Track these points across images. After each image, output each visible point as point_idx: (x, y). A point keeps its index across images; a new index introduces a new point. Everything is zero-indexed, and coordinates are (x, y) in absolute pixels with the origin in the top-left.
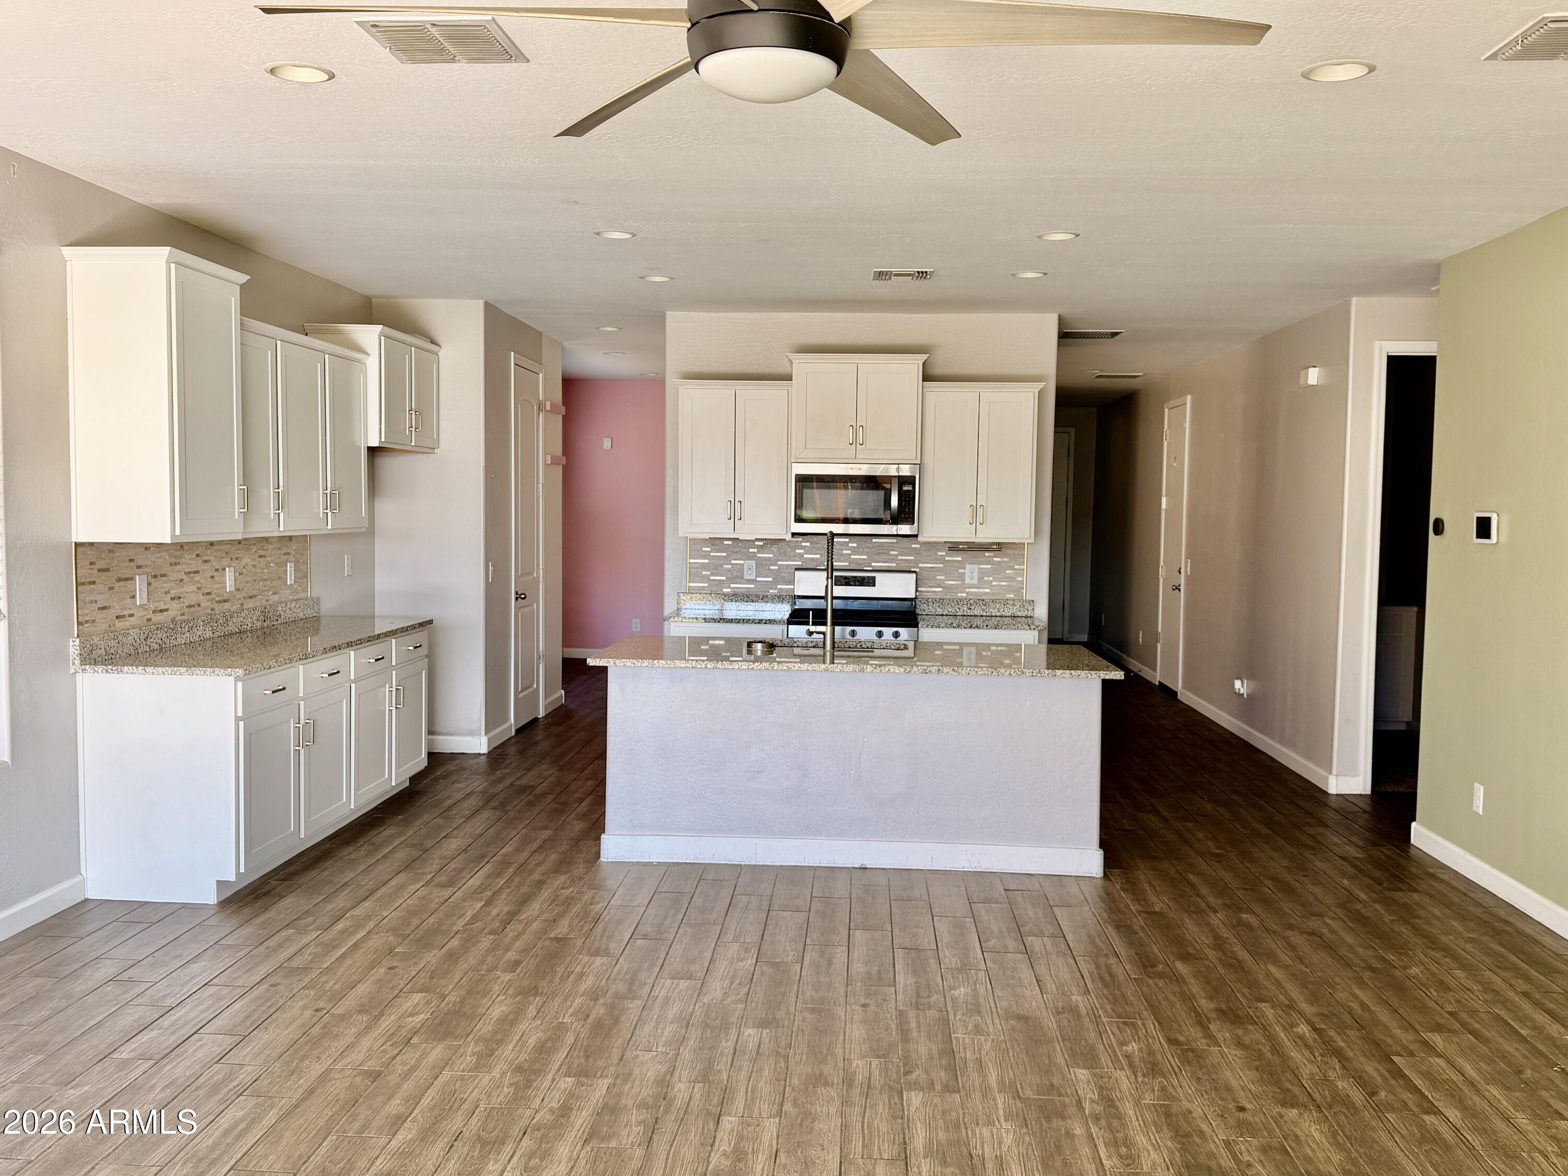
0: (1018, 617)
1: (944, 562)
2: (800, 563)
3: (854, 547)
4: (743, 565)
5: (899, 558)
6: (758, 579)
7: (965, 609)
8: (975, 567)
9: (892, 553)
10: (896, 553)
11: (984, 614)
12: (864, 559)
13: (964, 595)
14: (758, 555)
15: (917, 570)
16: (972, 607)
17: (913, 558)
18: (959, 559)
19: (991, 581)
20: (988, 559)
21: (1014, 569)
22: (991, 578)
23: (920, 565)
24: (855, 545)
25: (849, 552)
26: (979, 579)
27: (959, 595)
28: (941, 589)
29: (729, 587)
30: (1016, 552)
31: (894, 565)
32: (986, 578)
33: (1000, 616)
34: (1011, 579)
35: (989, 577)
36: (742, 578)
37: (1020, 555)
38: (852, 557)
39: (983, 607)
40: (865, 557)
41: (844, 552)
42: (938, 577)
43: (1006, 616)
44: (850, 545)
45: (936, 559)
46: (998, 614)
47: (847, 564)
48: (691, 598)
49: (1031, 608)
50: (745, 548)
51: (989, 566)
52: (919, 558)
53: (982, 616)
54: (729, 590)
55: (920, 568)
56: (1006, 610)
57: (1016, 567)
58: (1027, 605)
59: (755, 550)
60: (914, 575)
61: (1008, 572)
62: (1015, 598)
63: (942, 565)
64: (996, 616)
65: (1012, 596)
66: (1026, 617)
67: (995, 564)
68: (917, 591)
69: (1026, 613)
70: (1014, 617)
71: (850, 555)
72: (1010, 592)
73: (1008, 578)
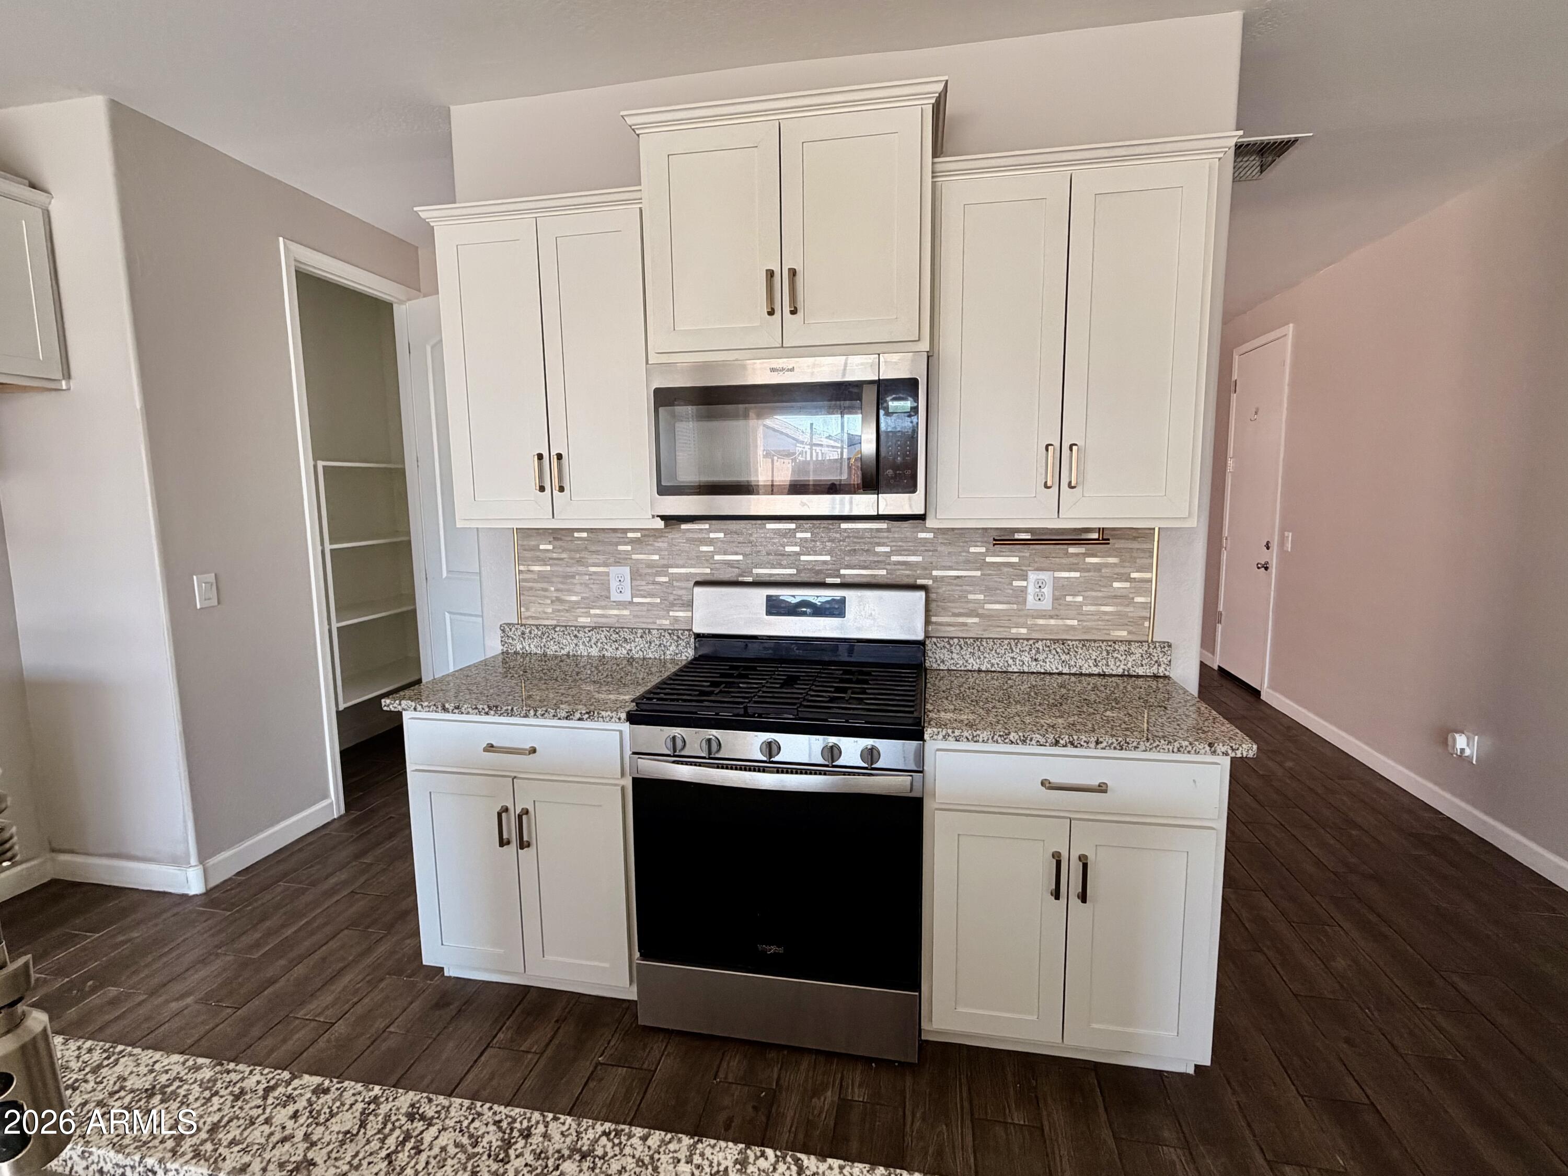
0: (1138, 676)
1: (983, 565)
2: (708, 571)
3: (806, 540)
4: (607, 574)
5: (894, 558)
6: (636, 600)
7: (1026, 659)
8: (1045, 576)
9: (878, 549)
10: (888, 549)
11: (1066, 670)
12: (825, 562)
13: (1024, 631)
14: (634, 557)
15: (929, 582)
16: (1041, 657)
17: (920, 559)
18: (1016, 560)
19: (1080, 605)
20: (1074, 560)
21: (1128, 579)
22: (1080, 599)
23: (935, 573)
24: (808, 535)
25: (797, 549)
26: (1055, 599)
27: (1014, 631)
28: (976, 620)
29: (588, 615)
30: (1135, 545)
31: (884, 572)
32: (1069, 598)
33: (1099, 675)
34: (1123, 598)
35: (1074, 595)
36: (608, 597)
37: (1143, 550)
38: (803, 558)
39: (1063, 657)
40: (828, 558)
41: (788, 549)
42: (971, 597)
43: (1111, 676)
44: (799, 535)
45: (967, 562)
46: (1096, 670)
47: (794, 571)
48: (523, 633)
49: (1164, 660)
50: (610, 543)
51: (1077, 574)
52: (934, 559)
53: (1060, 674)
54: (589, 620)
55: (935, 579)
56: (1111, 662)
57: (1134, 575)
58: (1156, 653)
59: (629, 548)
60: (922, 594)
61: (1116, 585)
62: (1130, 638)
63: (978, 573)
64: (1090, 675)
65: (1124, 633)
66: (1156, 677)
67: (1089, 571)
68: (928, 622)
69: (1154, 670)
70: (1130, 676)
71: (798, 554)
72: (1122, 626)
73: (1115, 597)
